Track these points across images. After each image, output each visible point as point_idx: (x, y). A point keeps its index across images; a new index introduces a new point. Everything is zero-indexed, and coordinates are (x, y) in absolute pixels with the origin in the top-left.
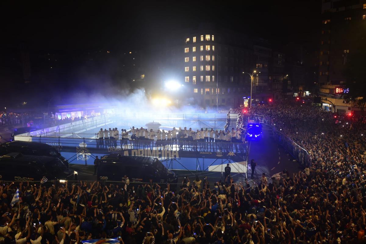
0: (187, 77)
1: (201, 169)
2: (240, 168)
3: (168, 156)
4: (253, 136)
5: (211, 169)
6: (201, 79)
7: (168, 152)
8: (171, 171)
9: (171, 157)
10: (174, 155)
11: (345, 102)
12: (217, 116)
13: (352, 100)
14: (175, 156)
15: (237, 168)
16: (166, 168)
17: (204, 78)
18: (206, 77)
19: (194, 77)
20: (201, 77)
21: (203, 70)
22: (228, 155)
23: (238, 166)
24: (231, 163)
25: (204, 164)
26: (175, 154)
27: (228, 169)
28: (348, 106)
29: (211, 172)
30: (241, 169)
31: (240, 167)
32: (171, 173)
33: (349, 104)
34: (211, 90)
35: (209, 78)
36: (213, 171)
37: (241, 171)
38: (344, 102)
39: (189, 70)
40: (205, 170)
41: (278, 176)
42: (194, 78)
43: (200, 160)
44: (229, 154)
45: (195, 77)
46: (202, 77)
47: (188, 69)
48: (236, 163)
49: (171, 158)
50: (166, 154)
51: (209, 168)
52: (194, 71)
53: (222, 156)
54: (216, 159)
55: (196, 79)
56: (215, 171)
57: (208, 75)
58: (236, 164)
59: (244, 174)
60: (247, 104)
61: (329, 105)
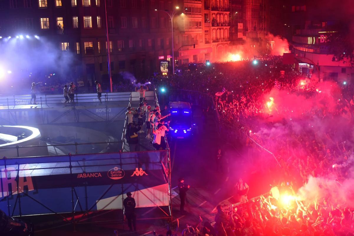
0: (45, 19)
1: (81, 209)
2: (156, 198)
3: (10, 189)
4: (180, 132)
5: (102, 204)
6: (74, 23)
7: (10, 181)
8: (17, 220)
9: (18, 189)
10: (24, 186)
11: (336, 60)
12: (110, 97)
13: (347, 55)
14: (26, 188)
15: (152, 198)
16: (8, 215)
17: (81, 21)
18: (85, 18)
19: (58, 19)
20: (74, 18)
21: (76, 4)
22: (133, 175)
23: (154, 195)
24: (139, 190)
25: (86, 198)
26: (26, 184)
27: (129, 203)
28: (340, 65)
29: (102, 211)
30: (160, 200)
31: (158, 196)
32: (18, 224)
33: (344, 62)
34: (95, 45)
35: (91, 21)
36: (106, 209)
37: (159, 204)
38: (334, 60)
39: (47, 5)
40: (89, 209)
41: (226, 204)
42: (60, 22)
43: (80, 190)
44: (135, 173)
45: (61, 18)
46: (76, 19)
47: (46, 3)
48: (150, 189)
49: (16, 193)
50: (6, 187)
51: (97, 204)
52: (59, 6)
53: (120, 178)
54: (110, 186)
55: (64, 23)
56: (109, 208)
57: (88, 15)
58: (148, 190)
59: (165, 208)
60: (167, 70)
61: (308, 65)
